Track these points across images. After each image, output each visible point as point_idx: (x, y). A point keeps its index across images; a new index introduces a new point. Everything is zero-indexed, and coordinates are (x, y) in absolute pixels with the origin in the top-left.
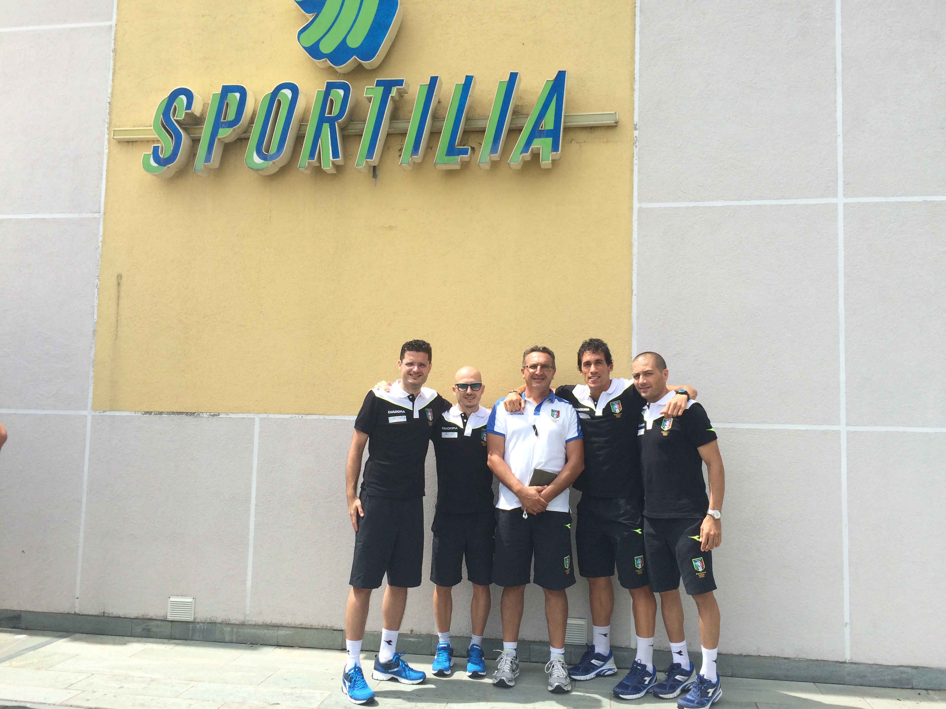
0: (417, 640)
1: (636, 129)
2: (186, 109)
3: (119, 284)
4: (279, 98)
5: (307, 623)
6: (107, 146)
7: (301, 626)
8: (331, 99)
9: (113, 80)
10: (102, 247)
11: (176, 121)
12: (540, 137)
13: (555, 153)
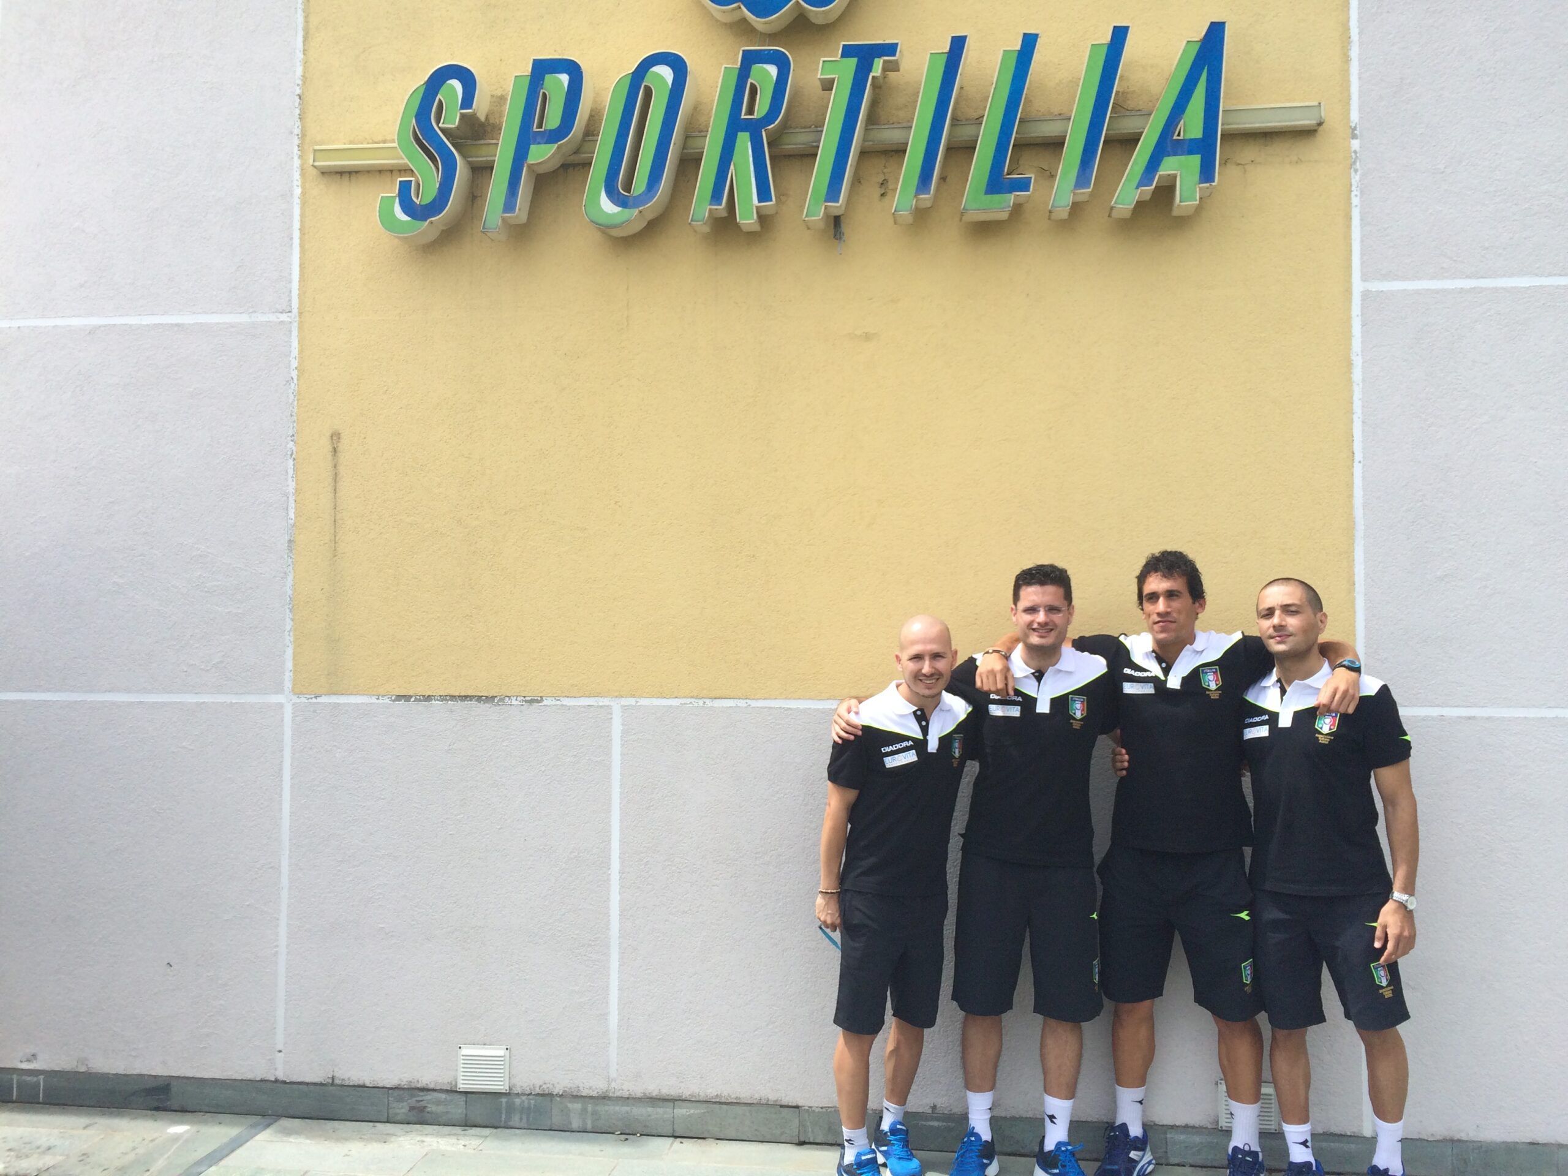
0: (944, 1124)
1: (1354, 137)
2: (462, 107)
3: (335, 450)
4: (647, 84)
5: (729, 1094)
6: (300, 181)
7: (718, 1100)
8: (751, 84)
9: (304, 50)
10: (298, 380)
11: (441, 130)
12: (1175, 154)
13: (1208, 185)
